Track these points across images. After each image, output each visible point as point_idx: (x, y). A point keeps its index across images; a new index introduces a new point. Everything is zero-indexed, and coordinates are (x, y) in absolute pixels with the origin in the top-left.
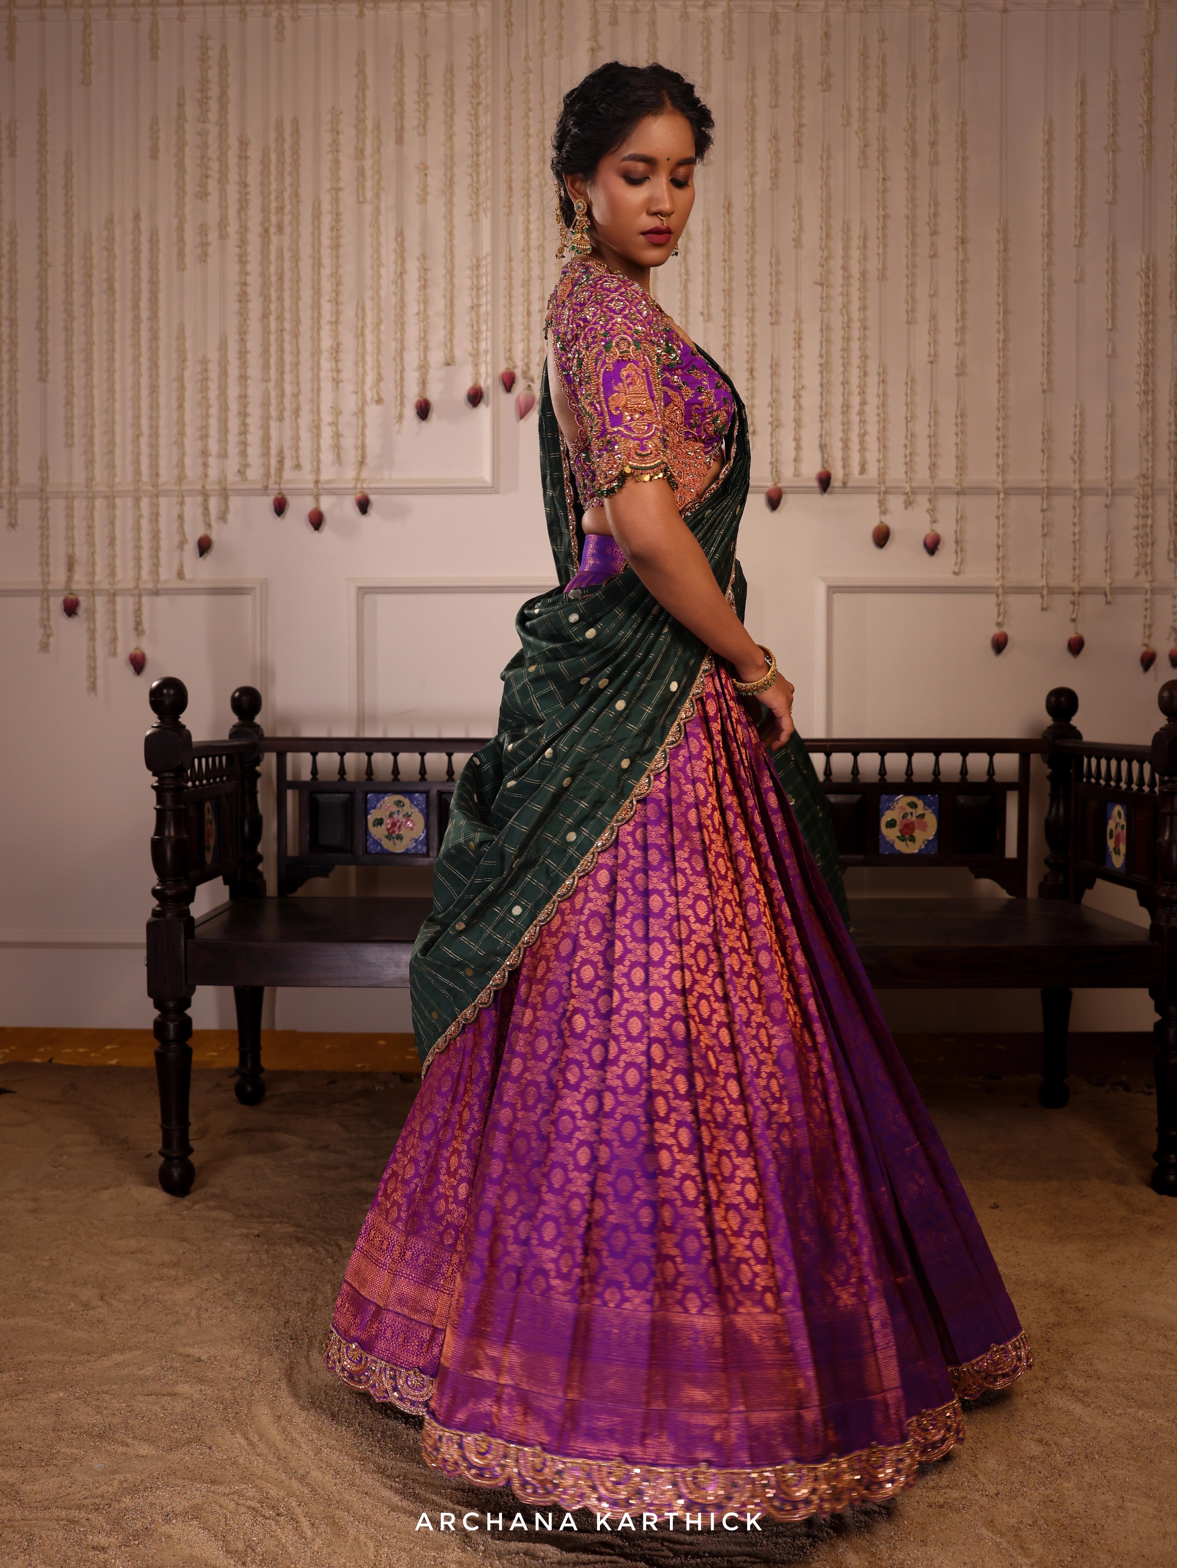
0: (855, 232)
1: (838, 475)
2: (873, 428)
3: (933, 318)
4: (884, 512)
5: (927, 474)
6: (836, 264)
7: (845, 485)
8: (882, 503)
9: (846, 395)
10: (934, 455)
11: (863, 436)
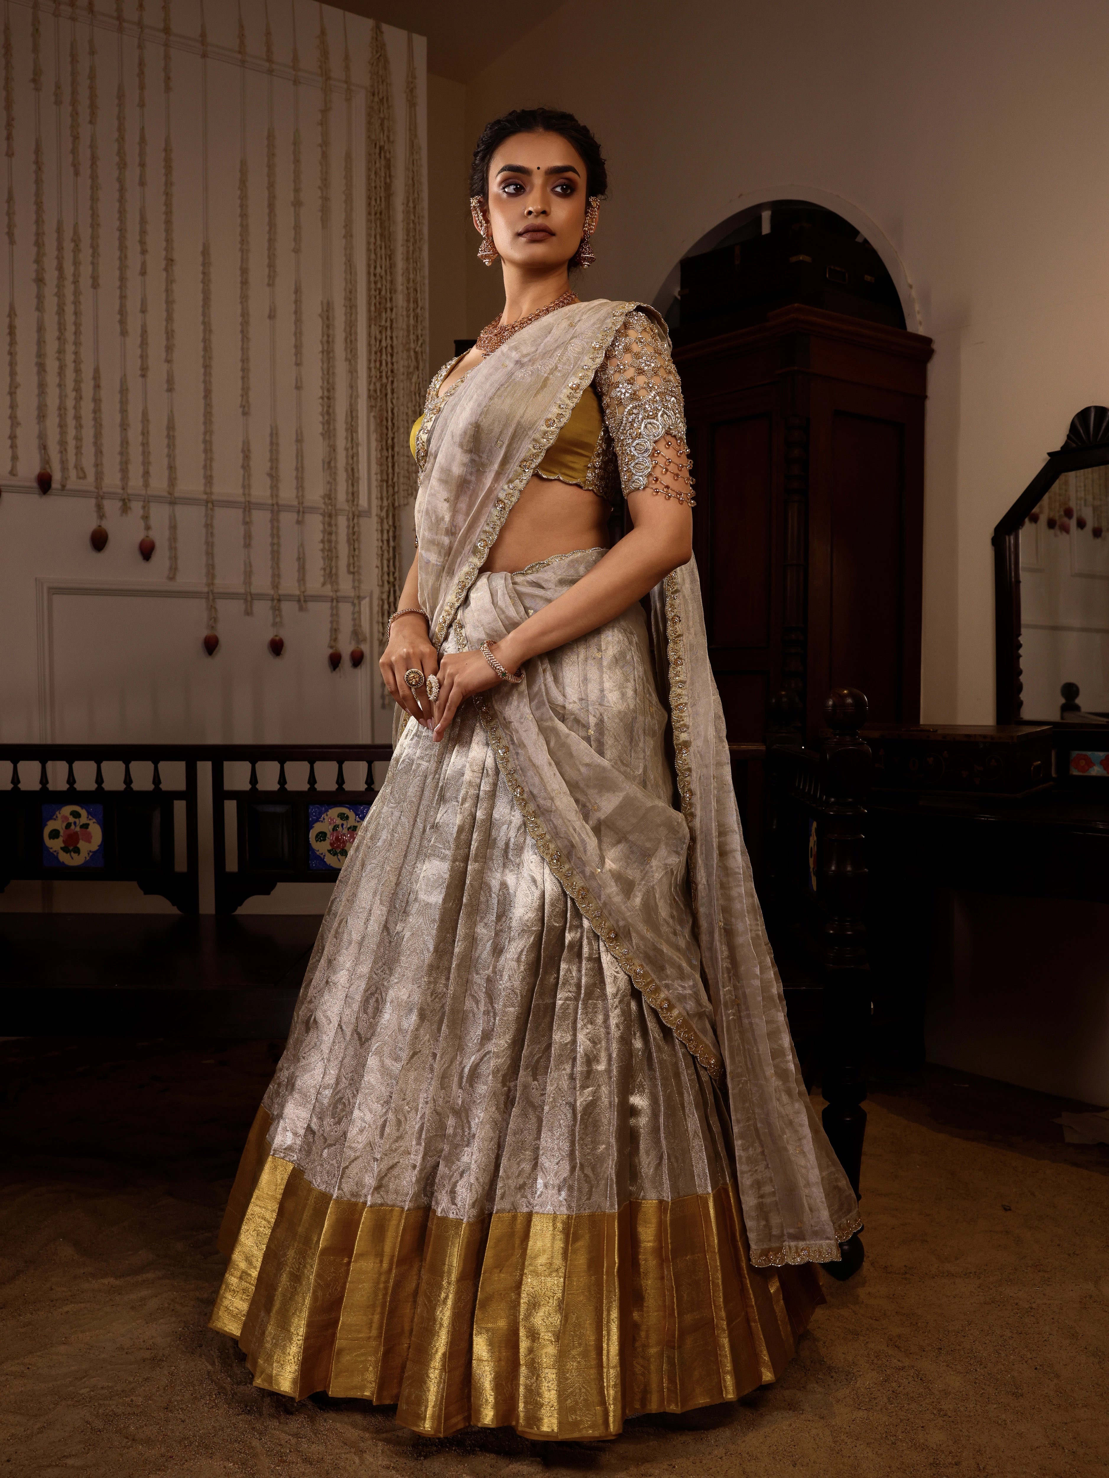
0: (68, 234)
1: (57, 476)
2: (88, 433)
3: (144, 332)
4: (101, 516)
5: (140, 482)
6: (50, 264)
7: (63, 487)
8: (99, 507)
9: (62, 397)
10: (146, 463)
11: (78, 439)
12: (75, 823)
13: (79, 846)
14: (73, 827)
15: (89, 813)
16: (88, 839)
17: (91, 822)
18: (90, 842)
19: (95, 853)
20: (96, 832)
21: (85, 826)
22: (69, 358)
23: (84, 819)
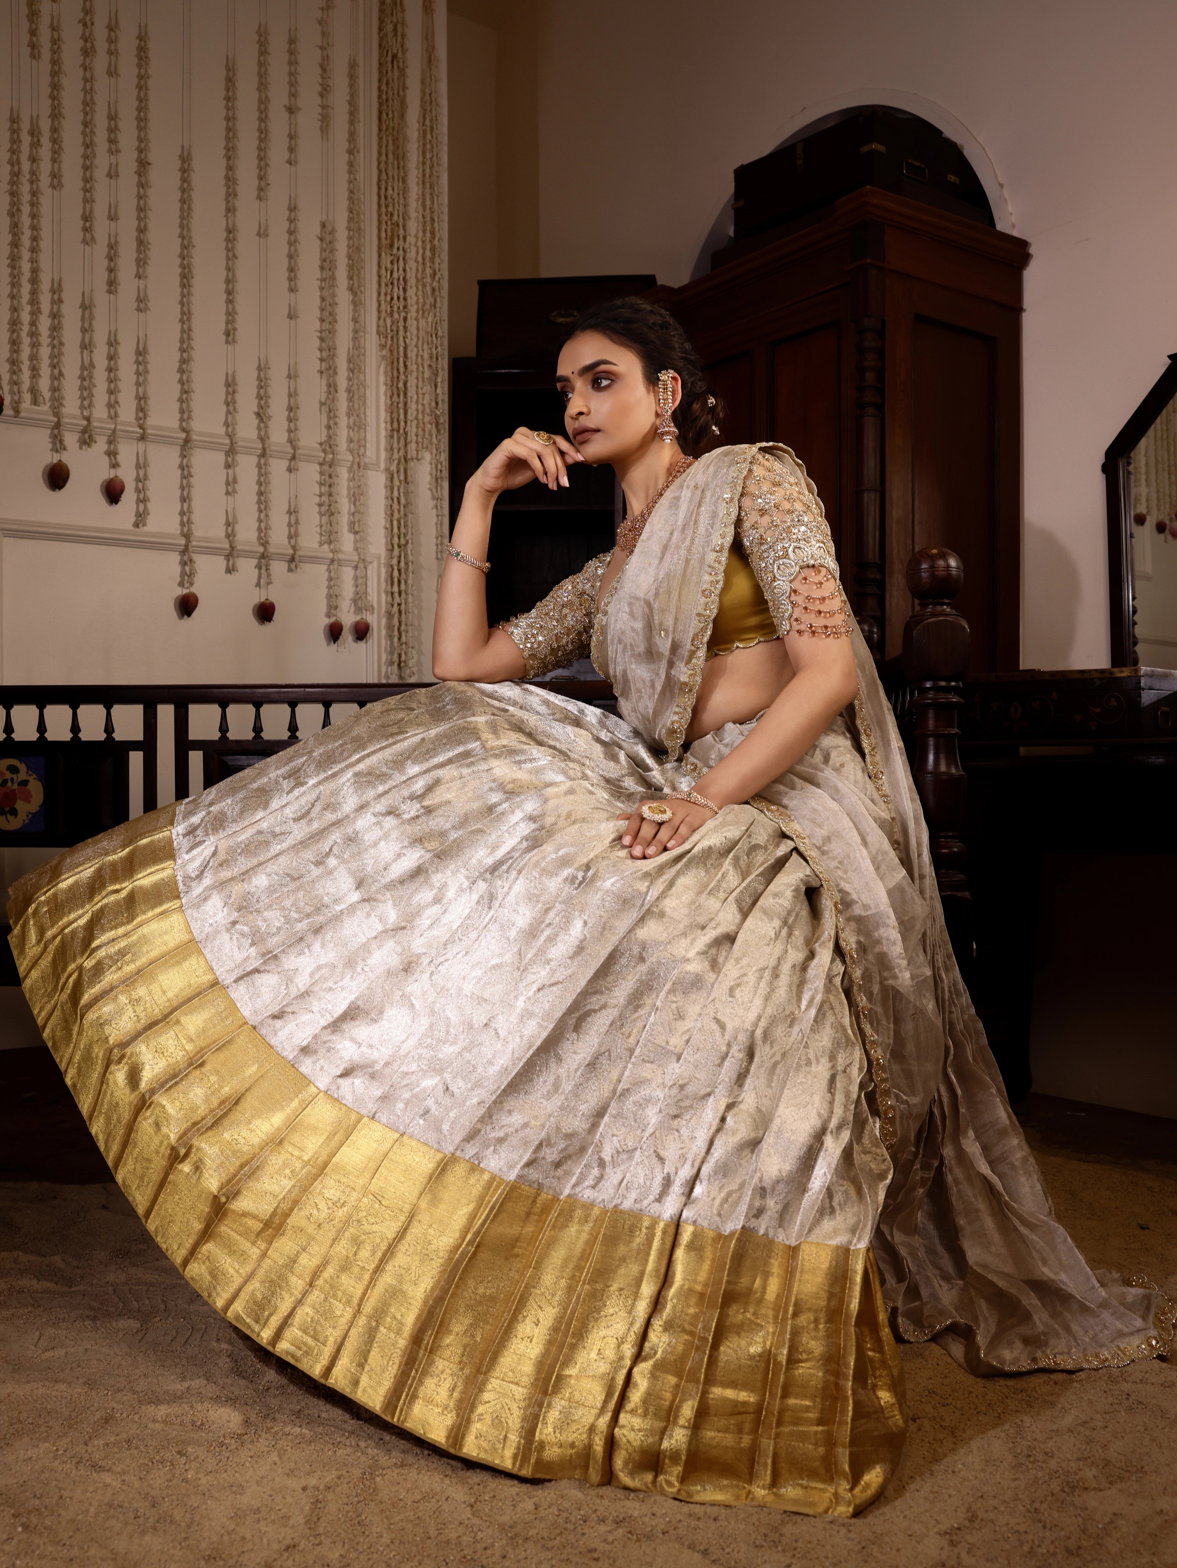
1: (8, 399)
2: (45, 352)
3: (114, 243)
4: (59, 450)
5: (107, 414)
8: (56, 439)
9: (15, 310)
10: (113, 390)
11: (33, 358)
12: (12, 779)
13: (16, 806)
14: (9, 784)
15: (28, 768)
16: (27, 798)
17: (31, 779)
18: (29, 802)
19: (34, 814)
20: (36, 789)
21: (24, 783)
22: (26, 267)
23: (22, 775)
